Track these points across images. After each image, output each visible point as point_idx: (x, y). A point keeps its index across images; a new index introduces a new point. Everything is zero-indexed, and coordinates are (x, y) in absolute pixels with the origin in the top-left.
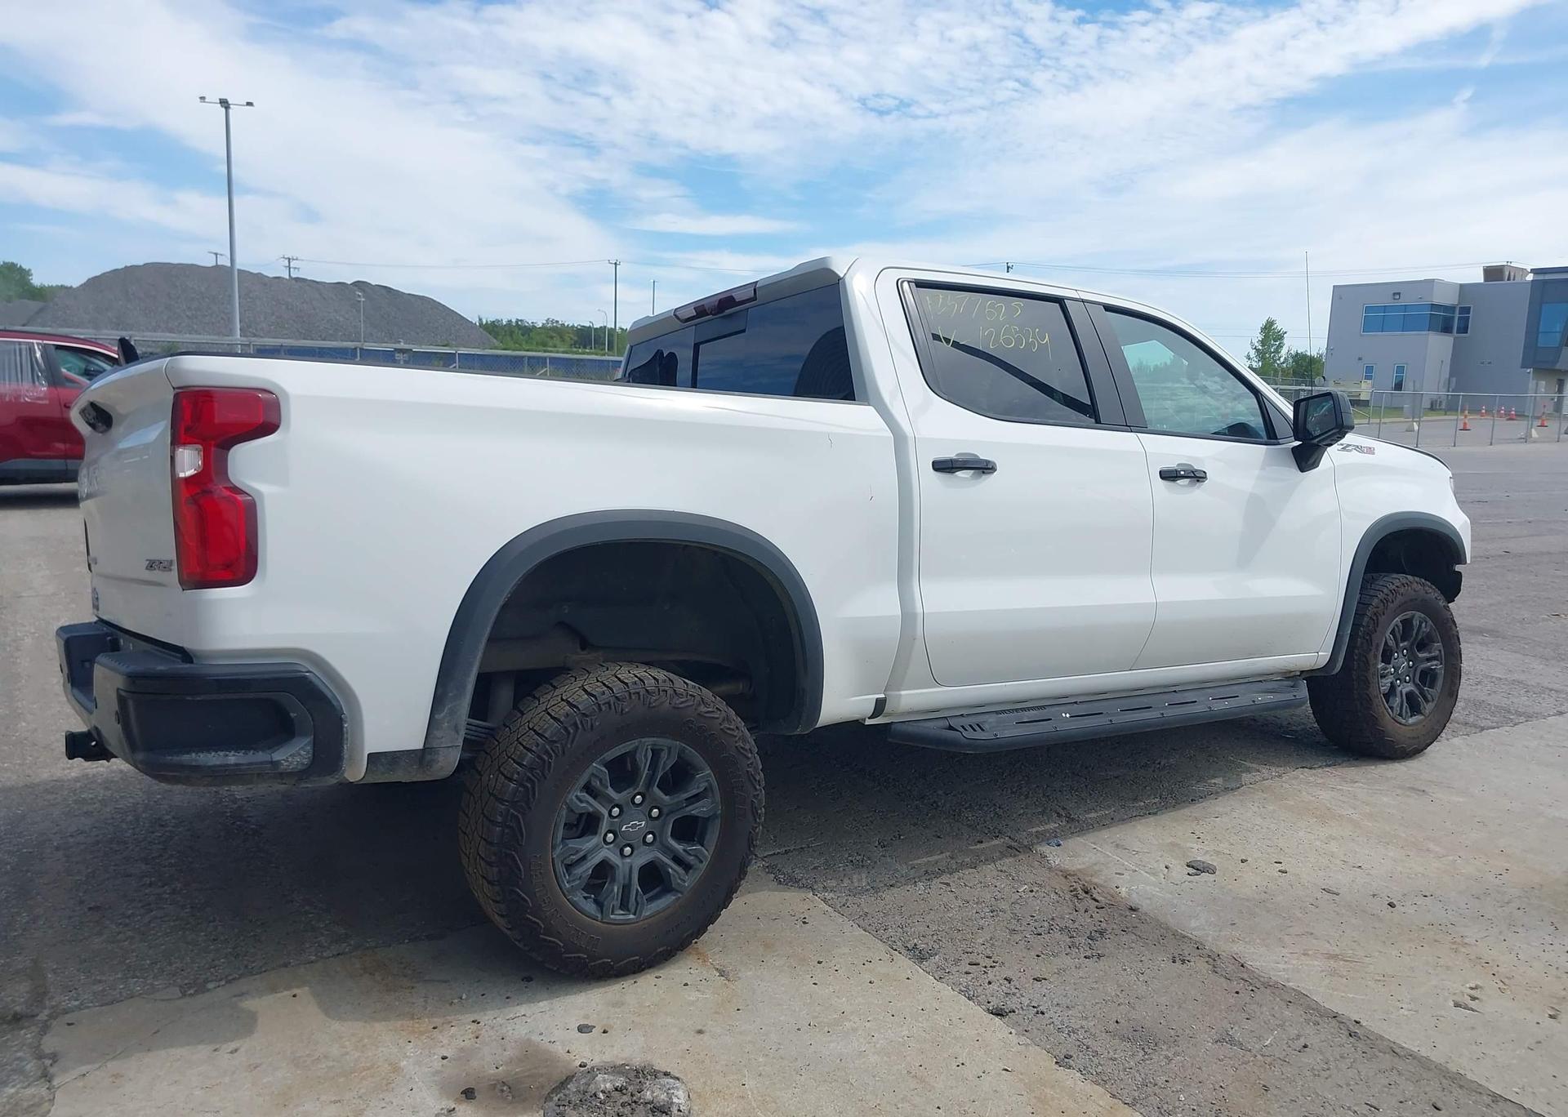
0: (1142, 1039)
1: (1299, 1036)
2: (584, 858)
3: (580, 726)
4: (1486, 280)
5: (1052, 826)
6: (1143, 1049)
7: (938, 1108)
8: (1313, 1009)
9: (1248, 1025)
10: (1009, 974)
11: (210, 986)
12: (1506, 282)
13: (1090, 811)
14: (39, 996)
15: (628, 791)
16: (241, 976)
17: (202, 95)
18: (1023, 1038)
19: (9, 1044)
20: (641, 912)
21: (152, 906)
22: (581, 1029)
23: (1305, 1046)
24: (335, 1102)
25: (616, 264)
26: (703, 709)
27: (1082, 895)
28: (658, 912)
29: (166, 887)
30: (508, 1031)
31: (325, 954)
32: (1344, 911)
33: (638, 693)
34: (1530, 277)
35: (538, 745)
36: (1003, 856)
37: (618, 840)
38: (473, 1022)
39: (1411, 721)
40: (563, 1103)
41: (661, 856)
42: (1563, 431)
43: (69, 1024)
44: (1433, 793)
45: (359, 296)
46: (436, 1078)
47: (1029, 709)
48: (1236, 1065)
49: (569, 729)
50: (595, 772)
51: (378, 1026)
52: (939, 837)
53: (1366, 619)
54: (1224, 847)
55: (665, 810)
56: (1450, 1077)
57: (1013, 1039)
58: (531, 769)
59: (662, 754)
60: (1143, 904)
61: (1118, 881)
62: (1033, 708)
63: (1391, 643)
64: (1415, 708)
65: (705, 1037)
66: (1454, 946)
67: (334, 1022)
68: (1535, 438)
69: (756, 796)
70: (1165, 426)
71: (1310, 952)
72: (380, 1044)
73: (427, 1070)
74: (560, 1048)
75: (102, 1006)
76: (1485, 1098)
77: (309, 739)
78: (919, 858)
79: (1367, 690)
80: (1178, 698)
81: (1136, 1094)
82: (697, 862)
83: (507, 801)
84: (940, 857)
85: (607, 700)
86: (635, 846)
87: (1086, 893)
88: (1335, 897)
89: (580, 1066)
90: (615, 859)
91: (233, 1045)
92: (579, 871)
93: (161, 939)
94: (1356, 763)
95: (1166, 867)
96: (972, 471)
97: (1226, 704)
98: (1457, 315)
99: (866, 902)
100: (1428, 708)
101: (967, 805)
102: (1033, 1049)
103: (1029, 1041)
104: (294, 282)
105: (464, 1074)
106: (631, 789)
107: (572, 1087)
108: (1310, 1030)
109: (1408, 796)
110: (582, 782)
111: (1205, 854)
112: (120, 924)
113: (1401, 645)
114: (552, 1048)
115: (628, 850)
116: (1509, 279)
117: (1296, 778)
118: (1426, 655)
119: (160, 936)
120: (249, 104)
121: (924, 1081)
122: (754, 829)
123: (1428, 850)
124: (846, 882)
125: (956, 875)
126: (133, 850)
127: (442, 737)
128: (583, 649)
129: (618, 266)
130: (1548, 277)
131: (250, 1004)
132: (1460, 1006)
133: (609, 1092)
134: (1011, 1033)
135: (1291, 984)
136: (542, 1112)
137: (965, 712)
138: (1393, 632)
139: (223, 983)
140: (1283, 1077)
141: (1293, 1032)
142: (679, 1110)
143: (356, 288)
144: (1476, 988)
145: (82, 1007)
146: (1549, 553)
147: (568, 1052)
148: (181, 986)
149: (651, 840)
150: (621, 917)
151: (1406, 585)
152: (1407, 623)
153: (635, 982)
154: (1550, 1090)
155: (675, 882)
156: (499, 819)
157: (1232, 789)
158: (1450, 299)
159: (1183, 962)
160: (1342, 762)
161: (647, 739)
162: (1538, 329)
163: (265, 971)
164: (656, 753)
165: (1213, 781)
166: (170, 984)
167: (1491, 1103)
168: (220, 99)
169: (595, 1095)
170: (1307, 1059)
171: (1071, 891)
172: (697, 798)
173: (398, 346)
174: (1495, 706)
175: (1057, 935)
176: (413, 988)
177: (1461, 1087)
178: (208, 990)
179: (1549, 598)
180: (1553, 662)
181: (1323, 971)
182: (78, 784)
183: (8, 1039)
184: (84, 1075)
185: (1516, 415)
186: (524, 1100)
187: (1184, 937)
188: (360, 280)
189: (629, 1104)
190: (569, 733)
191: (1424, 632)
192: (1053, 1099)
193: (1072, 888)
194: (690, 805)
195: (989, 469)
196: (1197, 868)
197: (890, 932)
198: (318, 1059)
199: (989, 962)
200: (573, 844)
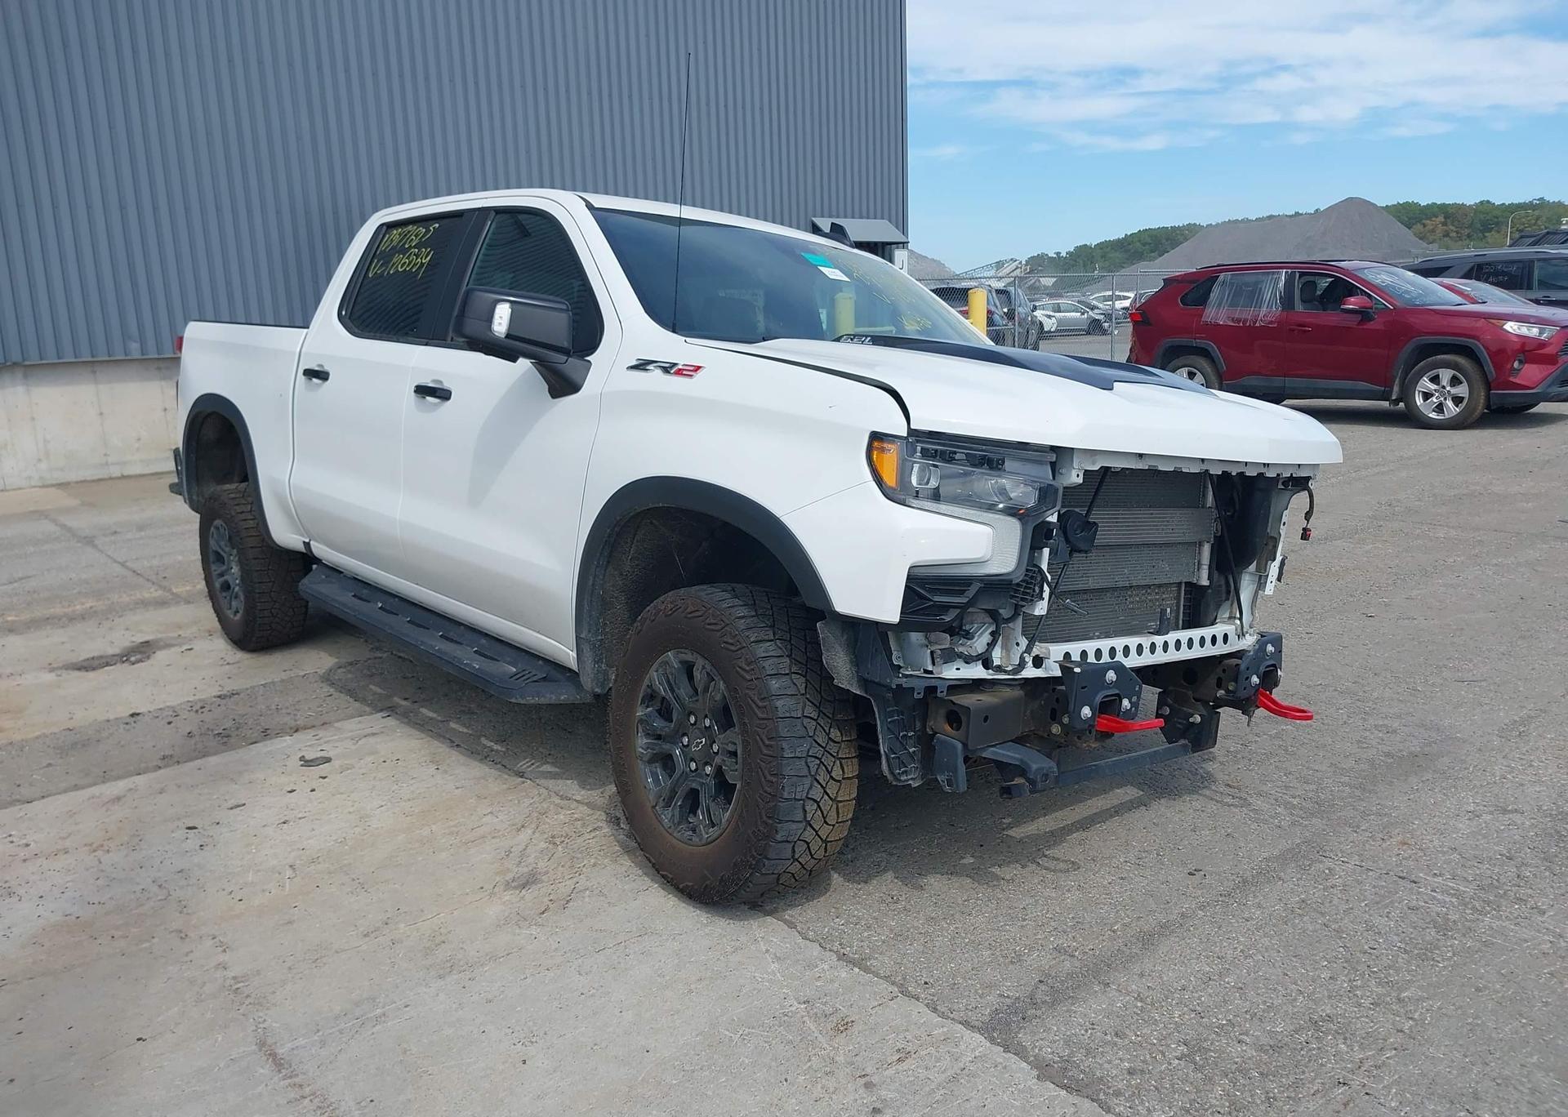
23: (19, 786)
195: (326, 378)
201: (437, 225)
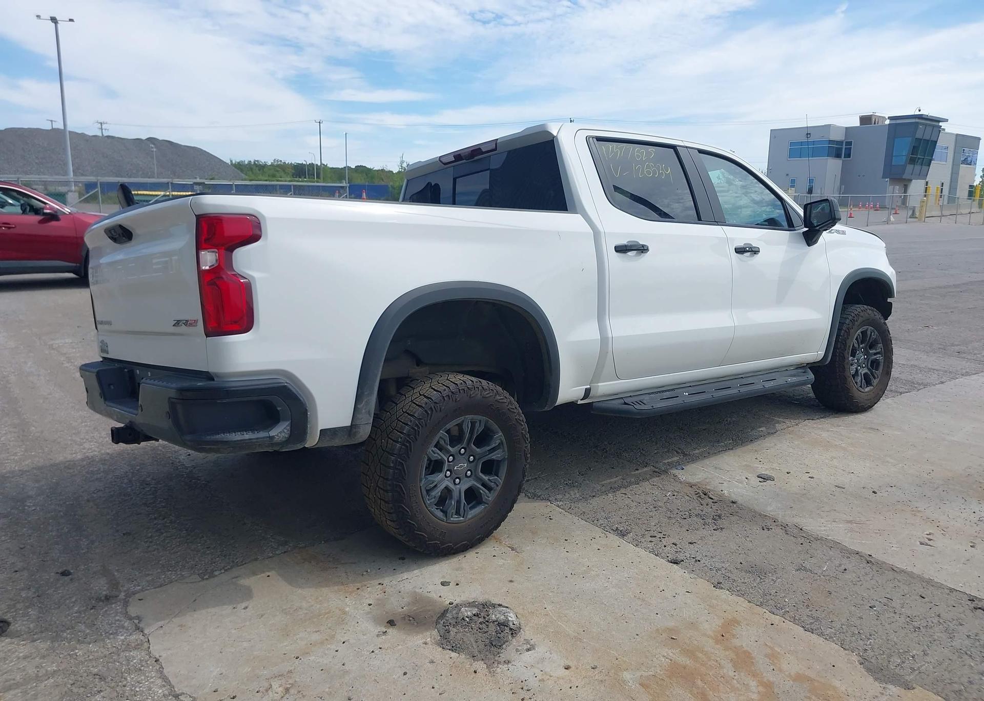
0: (757, 571)
1: (840, 565)
2: (436, 486)
3: (434, 410)
4: (861, 125)
5: (676, 459)
6: (759, 577)
7: (657, 614)
8: (845, 550)
9: (813, 560)
10: (675, 541)
11: (216, 573)
12: (873, 125)
13: (695, 449)
14: (114, 585)
15: (458, 446)
16: (232, 568)
17: (39, 14)
18: (692, 575)
19: (108, 612)
20: (466, 517)
21: (162, 531)
22: (443, 584)
23: (845, 570)
24: (316, 632)
25: (320, 122)
26: (498, 397)
27: (703, 496)
28: (475, 516)
29: (166, 520)
30: (401, 588)
31: (277, 552)
32: (849, 497)
33: (464, 389)
34: (887, 122)
35: (411, 421)
36: (652, 477)
37: (452, 475)
38: (379, 584)
39: (867, 390)
40: (447, 624)
41: (476, 483)
42: (908, 216)
43: (140, 600)
44: (883, 430)
45: (152, 148)
46: (369, 616)
47: (666, 391)
48: (811, 581)
49: (428, 411)
50: (441, 436)
51: (325, 590)
52: (613, 468)
53: (843, 332)
54: (775, 465)
55: (477, 457)
56: (926, 581)
57: (687, 575)
58: (409, 435)
59: (476, 425)
60: (739, 499)
61: (721, 487)
62: (668, 391)
63: (856, 345)
64: (868, 382)
65: (515, 584)
66: (913, 513)
67: (297, 589)
68: (893, 221)
69: (526, 447)
70: (735, 222)
71: (836, 520)
72: (330, 600)
73: (362, 612)
74: (434, 595)
75: (155, 588)
76: (946, 590)
77: (288, 423)
78: (604, 480)
79: (844, 372)
80: (745, 381)
81: (762, 600)
82: (495, 486)
83: (396, 455)
84: (616, 479)
85: (448, 394)
86: (461, 478)
87: (705, 495)
88: (843, 490)
89: (450, 604)
90: (451, 486)
91: (244, 605)
92: (433, 493)
93: (175, 549)
94: (836, 415)
95: (746, 478)
96: (636, 252)
97: (772, 384)
98: (844, 147)
99: (582, 506)
100: (875, 382)
101: (623, 449)
102: (699, 580)
103: (696, 576)
104: (106, 138)
105: (384, 613)
106: (460, 445)
107: (449, 615)
108: (845, 561)
109: (869, 432)
110: (434, 442)
111: (766, 470)
112: (147, 542)
113: (861, 346)
114: (429, 595)
115: (457, 480)
116: (875, 123)
117: (806, 426)
118: (874, 351)
119: (174, 547)
120: (71, 20)
121: (645, 600)
122: (525, 466)
123: (887, 462)
124: (567, 496)
125: (629, 489)
126: (135, 499)
127: (362, 418)
128: (418, 365)
129: (321, 124)
130: (898, 121)
131: (245, 582)
132: (923, 544)
133: (471, 617)
134: (685, 572)
135: (830, 537)
136: (436, 630)
137: (632, 394)
138: (857, 339)
139: (223, 571)
140: (837, 586)
141: (837, 563)
142: (514, 624)
143: (149, 142)
144: (930, 534)
145: (144, 590)
146: (915, 290)
147: (440, 597)
148: (199, 574)
149: (470, 475)
150: (457, 519)
151: (863, 311)
152: (864, 333)
153: (465, 556)
154: (978, 584)
155: (484, 498)
156: (392, 465)
157: (772, 433)
158: (839, 137)
159: (768, 529)
160: (830, 415)
161: (468, 416)
162: (892, 153)
163: (245, 564)
164: (473, 424)
165: (760, 429)
166: (192, 573)
167: (949, 593)
168: (51, 17)
169: (463, 619)
170: (847, 576)
171: (696, 494)
172: (494, 449)
173: (195, 181)
174: (905, 380)
175: (695, 519)
176: (336, 568)
177: (932, 586)
178: (216, 576)
179: (920, 317)
180: (932, 353)
181: (846, 530)
182: (85, 463)
183: (106, 610)
184: (162, 627)
185: (879, 207)
186: (425, 624)
187: (766, 516)
188: (151, 137)
189: (484, 623)
190: (428, 414)
191: (873, 338)
192: (718, 605)
193: (696, 493)
194: (491, 453)
195: (646, 250)
196: (764, 478)
197: (601, 522)
198: (296, 610)
199: (661, 535)
200: (431, 478)
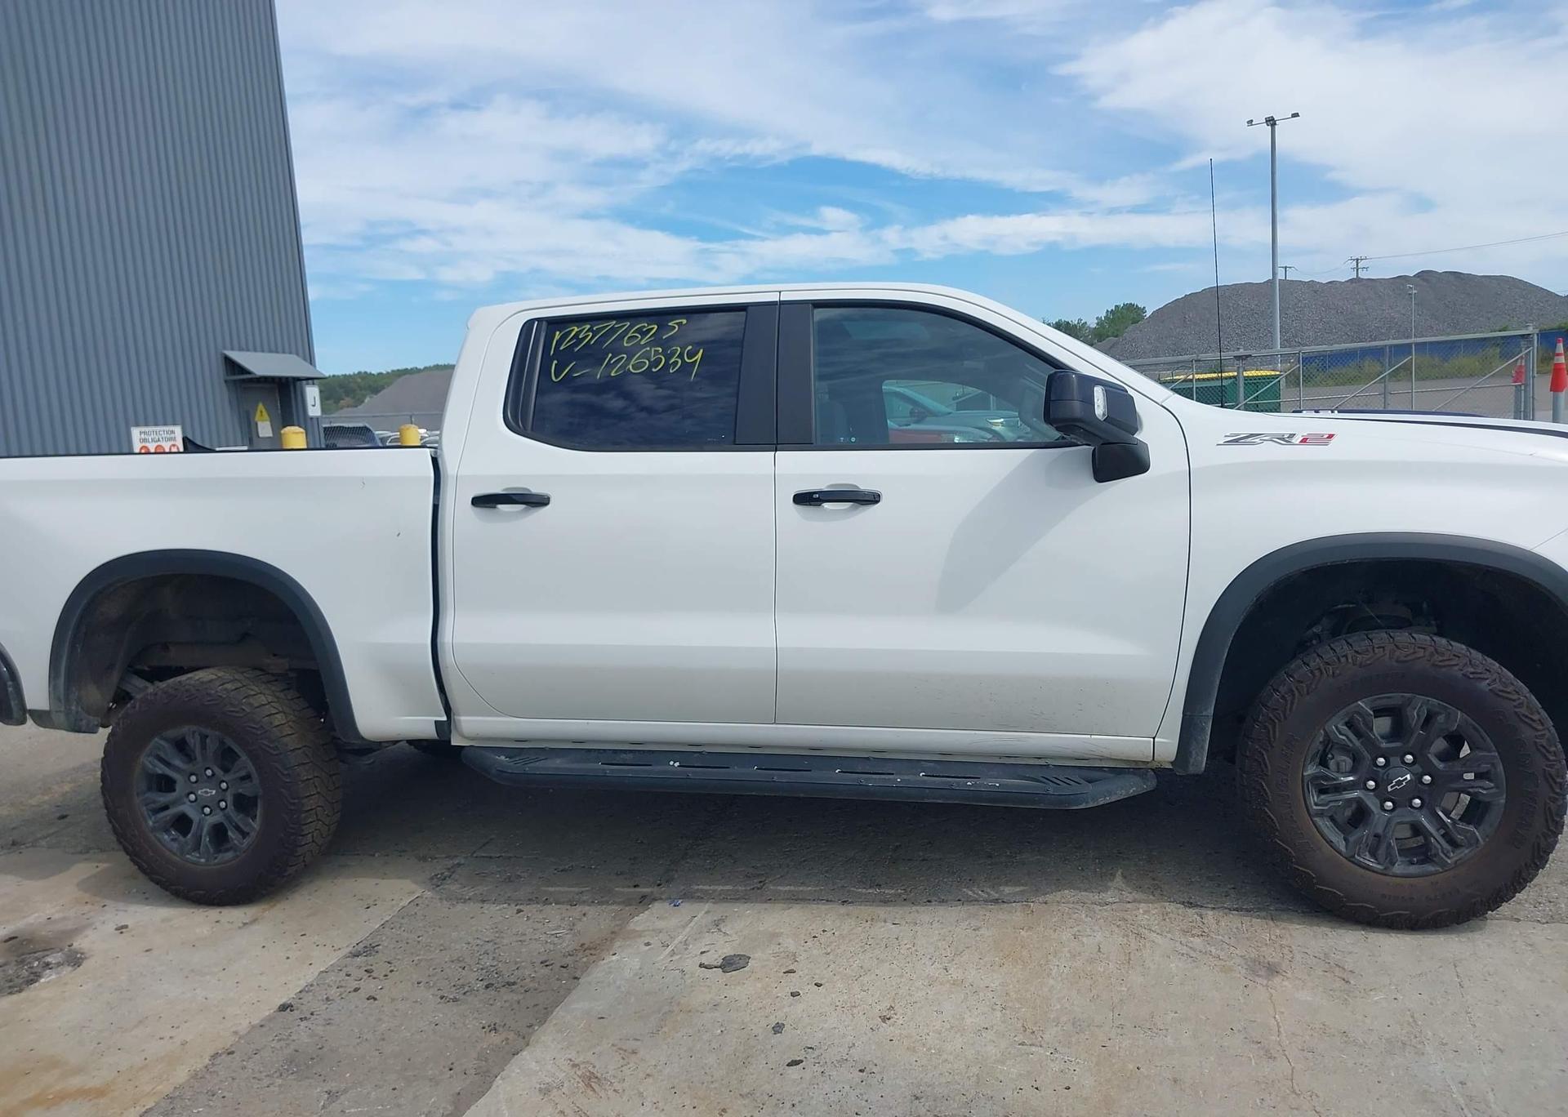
2: (166, 808)
36: (621, 902)
37: (198, 801)
54: (813, 953)
86: (212, 808)
89: (70, 945)
92: (159, 816)
96: (520, 505)
102: (231, 1038)
113: (1388, 745)
115: (208, 810)
149: (224, 806)
151: (1380, 649)
195: (540, 502)
196: (725, 962)
197: (391, 931)
201: (684, 321)
